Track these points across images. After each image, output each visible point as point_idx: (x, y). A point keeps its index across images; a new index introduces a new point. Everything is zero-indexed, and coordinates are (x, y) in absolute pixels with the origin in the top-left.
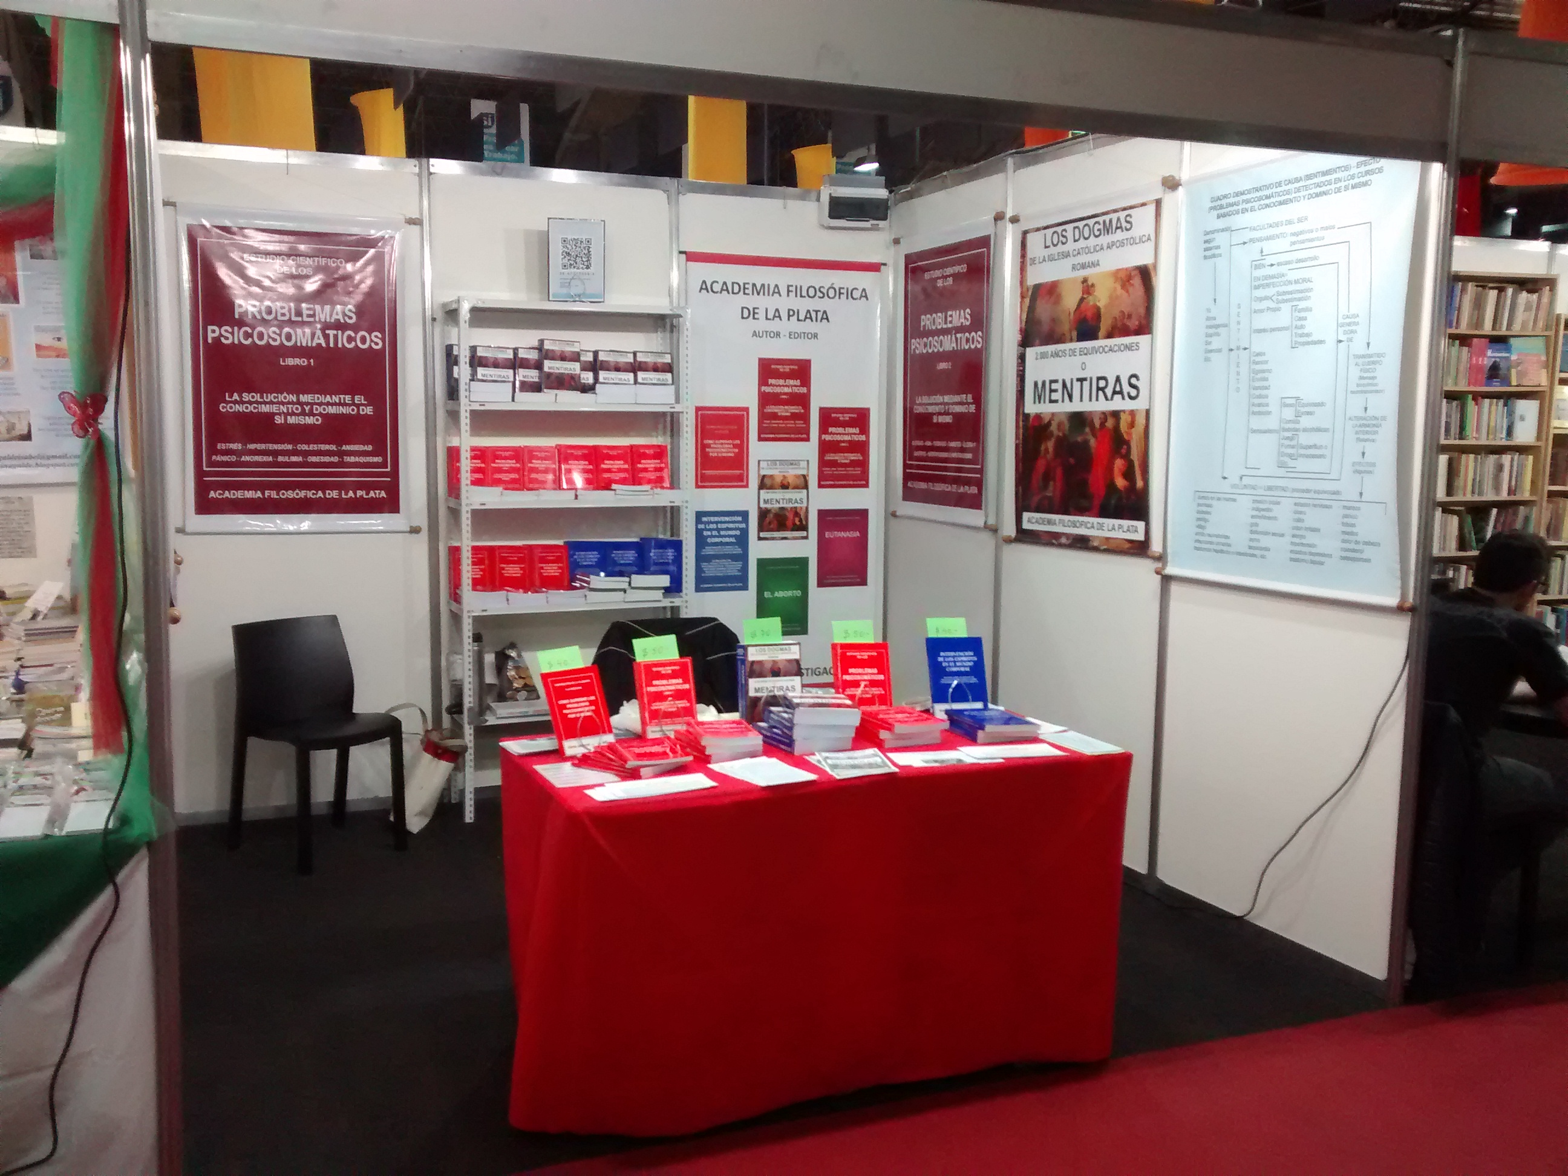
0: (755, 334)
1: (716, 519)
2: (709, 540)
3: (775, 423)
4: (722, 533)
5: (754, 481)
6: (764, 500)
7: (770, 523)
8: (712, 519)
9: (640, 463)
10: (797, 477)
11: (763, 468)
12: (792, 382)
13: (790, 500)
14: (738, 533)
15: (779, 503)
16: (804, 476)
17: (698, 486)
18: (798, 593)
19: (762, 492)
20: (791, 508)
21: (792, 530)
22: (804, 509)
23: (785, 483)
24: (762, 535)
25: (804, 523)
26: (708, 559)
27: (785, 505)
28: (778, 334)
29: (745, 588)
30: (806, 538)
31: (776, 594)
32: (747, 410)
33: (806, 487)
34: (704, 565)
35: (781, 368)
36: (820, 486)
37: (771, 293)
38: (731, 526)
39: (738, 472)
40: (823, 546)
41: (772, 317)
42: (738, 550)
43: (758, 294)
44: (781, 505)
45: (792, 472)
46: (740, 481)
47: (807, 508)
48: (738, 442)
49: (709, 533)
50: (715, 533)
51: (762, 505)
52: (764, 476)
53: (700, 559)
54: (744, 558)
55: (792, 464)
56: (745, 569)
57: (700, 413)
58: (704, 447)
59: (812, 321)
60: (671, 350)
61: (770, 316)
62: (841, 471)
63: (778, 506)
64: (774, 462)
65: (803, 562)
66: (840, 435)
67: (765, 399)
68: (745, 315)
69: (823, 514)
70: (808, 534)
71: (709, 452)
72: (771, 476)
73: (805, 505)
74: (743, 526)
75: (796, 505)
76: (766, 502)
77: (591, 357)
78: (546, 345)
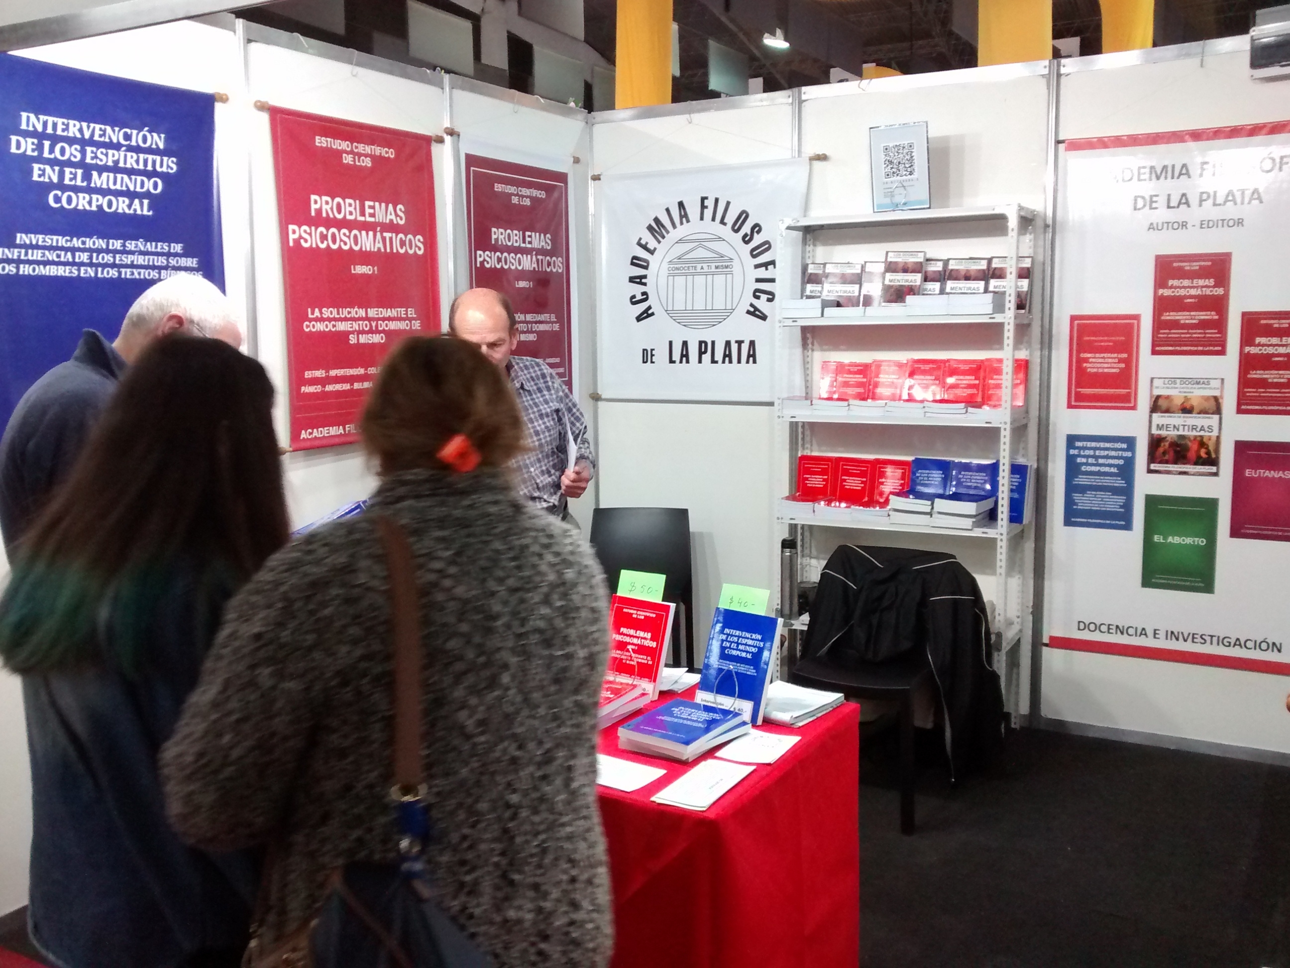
0: (1151, 227)
1: (1094, 444)
2: (1083, 468)
3: (1175, 333)
4: (1101, 461)
5: (1144, 401)
6: (1158, 425)
7: (1164, 453)
8: (1089, 444)
9: (992, 379)
10: (1207, 399)
11: (1157, 388)
12: (1201, 282)
13: (1194, 428)
14: (1121, 462)
15: (1178, 430)
16: (1216, 399)
17: (1070, 406)
18: (1202, 542)
19: (1154, 415)
20: (1196, 437)
21: (1196, 464)
22: (1214, 439)
23: (1188, 406)
24: (1153, 466)
25: (1213, 456)
26: (1083, 489)
27: (1186, 433)
28: (1184, 225)
29: (1128, 526)
30: (1216, 474)
31: (1170, 539)
32: (1137, 317)
33: (1218, 410)
34: (1077, 497)
35: (1187, 266)
36: (1240, 411)
37: (1176, 174)
38: (1113, 453)
39: (1123, 391)
40: (1240, 485)
41: (1176, 205)
42: (1119, 483)
43: (1158, 178)
44: (1181, 433)
45: (1197, 394)
46: (1126, 401)
47: (1218, 438)
48: (1125, 355)
49: (1084, 460)
50: (1091, 460)
51: (1155, 431)
52: (1158, 397)
53: (1071, 489)
54: (1127, 492)
55: (1198, 383)
56: (1128, 507)
57: (1076, 322)
58: (1080, 361)
59: (1235, 204)
60: (1035, 253)
61: (1174, 203)
62: (1273, 393)
63: (1176, 433)
64: (1173, 380)
65: (1211, 505)
66: (1265, 345)
67: (1161, 305)
68: (1140, 203)
69: (1243, 448)
70: (1218, 469)
71: (1086, 368)
72: (1168, 397)
73: (1215, 433)
74: (1129, 454)
76: (1159, 427)
77: (938, 267)
78: (892, 258)
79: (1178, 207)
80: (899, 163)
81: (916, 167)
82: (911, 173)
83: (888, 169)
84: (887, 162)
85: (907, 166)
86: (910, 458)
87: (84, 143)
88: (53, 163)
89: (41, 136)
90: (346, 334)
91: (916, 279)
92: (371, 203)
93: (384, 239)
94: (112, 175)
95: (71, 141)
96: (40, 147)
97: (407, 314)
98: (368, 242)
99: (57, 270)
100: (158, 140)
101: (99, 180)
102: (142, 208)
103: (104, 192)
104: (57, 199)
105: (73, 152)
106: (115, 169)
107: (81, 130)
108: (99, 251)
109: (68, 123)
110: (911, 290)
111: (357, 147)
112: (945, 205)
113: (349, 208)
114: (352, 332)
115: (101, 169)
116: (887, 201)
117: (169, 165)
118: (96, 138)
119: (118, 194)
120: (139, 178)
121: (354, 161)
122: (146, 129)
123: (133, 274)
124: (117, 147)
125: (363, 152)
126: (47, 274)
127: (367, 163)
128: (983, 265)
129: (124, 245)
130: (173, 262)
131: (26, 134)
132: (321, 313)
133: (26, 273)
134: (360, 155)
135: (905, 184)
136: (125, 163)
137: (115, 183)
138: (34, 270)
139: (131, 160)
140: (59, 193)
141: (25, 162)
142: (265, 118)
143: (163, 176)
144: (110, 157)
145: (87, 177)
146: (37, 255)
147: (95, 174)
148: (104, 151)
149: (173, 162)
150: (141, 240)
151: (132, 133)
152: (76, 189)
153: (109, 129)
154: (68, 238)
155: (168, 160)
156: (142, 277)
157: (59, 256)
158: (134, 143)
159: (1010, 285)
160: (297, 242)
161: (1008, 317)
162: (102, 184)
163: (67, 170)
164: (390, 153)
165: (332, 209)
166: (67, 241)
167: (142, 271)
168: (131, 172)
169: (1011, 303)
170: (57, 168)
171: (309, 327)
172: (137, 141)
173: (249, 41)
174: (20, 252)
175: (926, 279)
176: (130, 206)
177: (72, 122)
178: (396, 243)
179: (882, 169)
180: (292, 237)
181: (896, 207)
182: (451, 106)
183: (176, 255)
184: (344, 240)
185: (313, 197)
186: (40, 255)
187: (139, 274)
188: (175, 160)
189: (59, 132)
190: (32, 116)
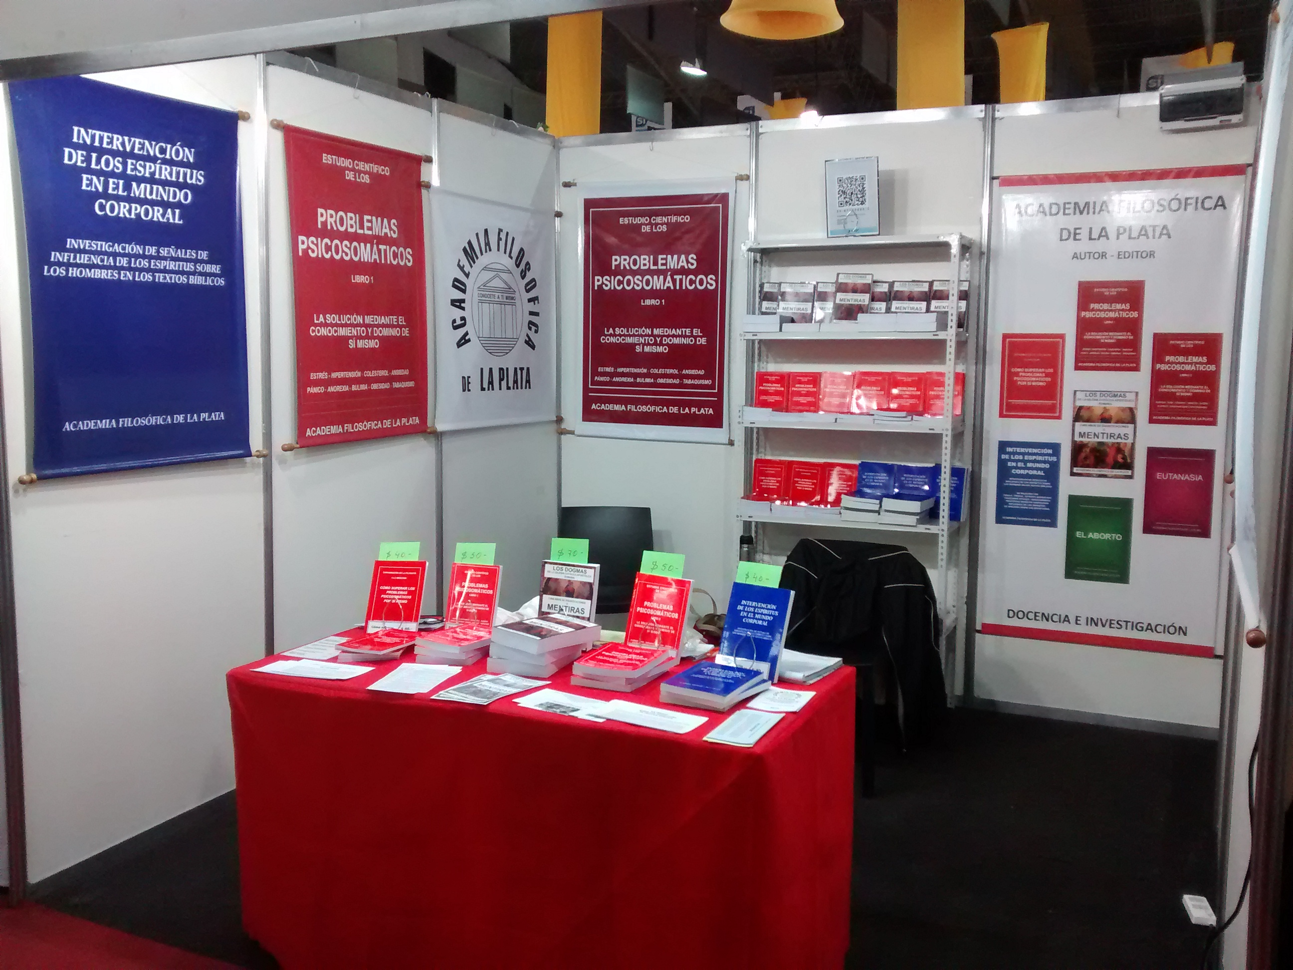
0: (1075, 256)
1: (1023, 450)
2: (1013, 471)
3: (1095, 351)
4: (1029, 465)
5: (1068, 413)
6: (1080, 433)
7: (1086, 458)
8: (1018, 450)
9: (933, 390)
10: (1123, 410)
11: (1080, 399)
12: (1119, 306)
13: (1112, 436)
14: (1047, 466)
15: (1098, 438)
16: (1131, 410)
17: (1001, 415)
18: (1118, 537)
19: (1077, 424)
20: (1113, 444)
21: (1114, 467)
22: (1129, 446)
23: (1106, 415)
24: (1075, 470)
25: (1129, 461)
26: (1013, 490)
27: (1105, 440)
28: (1103, 255)
29: (1053, 524)
30: (1131, 477)
31: (1090, 535)
32: (1062, 337)
33: (1132, 420)
34: (1007, 497)
35: (1106, 292)
36: (1151, 421)
37: (1097, 210)
38: (1040, 458)
39: (1050, 402)
40: (1152, 488)
41: (1097, 237)
42: (1046, 485)
43: (1081, 213)
44: (1100, 440)
45: (1115, 405)
46: (1052, 411)
47: (1133, 444)
48: (1051, 370)
49: (1014, 464)
50: (1020, 464)
51: (1077, 439)
52: (1080, 408)
53: (1002, 490)
54: (1053, 493)
55: (1115, 396)
56: (1053, 505)
57: (1008, 340)
58: (1010, 374)
59: (1148, 238)
60: (971, 276)
61: (1095, 235)
62: (1181, 405)
63: (1096, 440)
64: (1093, 393)
65: (1125, 505)
66: (1175, 363)
67: (1084, 326)
68: (1065, 236)
69: (1154, 454)
70: (1133, 473)
71: (1016, 381)
72: (1089, 408)
73: (1130, 441)
74: (1054, 459)
75: (1119, 440)
76: (1081, 435)
77: (884, 288)
78: (842, 279)
79: (1099, 239)
80: (852, 193)
81: (867, 197)
82: (862, 203)
83: (842, 199)
84: (841, 193)
85: (859, 196)
86: (857, 462)
87: (125, 155)
88: (99, 173)
89: (89, 149)
90: (346, 339)
91: (865, 299)
92: (369, 217)
93: (379, 251)
94: (148, 186)
95: (115, 154)
96: (88, 159)
97: (397, 321)
98: (366, 253)
99: (101, 273)
100: (188, 155)
101: (139, 190)
102: (174, 218)
103: (142, 202)
104: (102, 207)
105: (116, 164)
106: (152, 180)
107: (123, 144)
108: (137, 256)
109: (113, 137)
110: (861, 309)
111: (357, 165)
112: (889, 233)
113: (350, 222)
114: (351, 338)
115: (140, 180)
116: (841, 227)
117: (197, 178)
118: (136, 151)
119: (153, 203)
120: (172, 189)
121: (355, 177)
122: (179, 143)
123: (165, 278)
124: (154, 159)
125: (363, 169)
126: (92, 277)
127: (366, 179)
128: (925, 288)
129: (158, 252)
130: (200, 268)
131: (77, 147)
132: (325, 319)
133: (74, 275)
134: (360, 172)
135: (857, 212)
136: (160, 174)
137: (151, 193)
138: (81, 273)
139: (165, 173)
140: (103, 201)
141: (76, 172)
142: (279, 136)
143: (192, 187)
144: (146, 169)
145: (127, 187)
146: (84, 259)
147: (134, 184)
148: (142, 163)
149: (201, 174)
150: (173, 247)
151: (166, 147)
152: (118, 198)
153: (147, 143)
154: (111, 244)
155: (197, 173)
156: (173, 281)
157: (102, 261)
158: (168, 157)
159: (953, 306)
160: (305, 252)
161: (950, 335)
162: (140, 194)
163: (111, 180)
164: (385, 171)
165: (335, 222)
166: (109, 246)
167: (173, 276)
168: (165, 183)
169: (952, 322)
170: (102, 179)
171: (314, 332)
172: (171, 155)
173: (268, 64)
174: (70, 256)
175: (873, 299)
176: (163, 215)
177: (115, 136)
178: (390, 255)
179: (835, 198)
180: (301, 247)
181: (849, 233)
182: (438, 128)
183: (202, 262)
184: (345, 252)
185: (320, 211)
186: (86, 259)
187: (171, 278)
188: (202, 172)
189: (105, 145)
190: (82, 130)
